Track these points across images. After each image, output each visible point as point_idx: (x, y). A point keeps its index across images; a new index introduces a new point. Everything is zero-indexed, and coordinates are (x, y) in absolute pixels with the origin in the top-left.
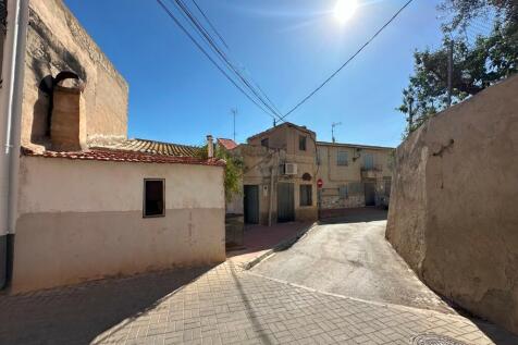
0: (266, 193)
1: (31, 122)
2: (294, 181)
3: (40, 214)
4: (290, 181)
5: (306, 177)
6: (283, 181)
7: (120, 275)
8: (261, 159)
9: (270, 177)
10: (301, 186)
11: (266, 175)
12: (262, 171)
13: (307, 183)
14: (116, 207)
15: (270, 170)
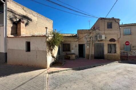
0: (88, 47)
1: (11, 31)
2: (104, 42)
3: (10, 49)
4: (101, 42)
5: (112, 40)
6: (97, 42)
7: (22, 65)
8: (86, 34)
9: (90, 41)
10: (108, 44)
11: (88, 40)
12: (86, 39)
13: (113, 43)
14: (21, 49)
15: (90, 38)
